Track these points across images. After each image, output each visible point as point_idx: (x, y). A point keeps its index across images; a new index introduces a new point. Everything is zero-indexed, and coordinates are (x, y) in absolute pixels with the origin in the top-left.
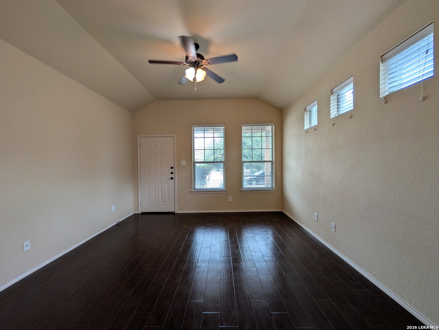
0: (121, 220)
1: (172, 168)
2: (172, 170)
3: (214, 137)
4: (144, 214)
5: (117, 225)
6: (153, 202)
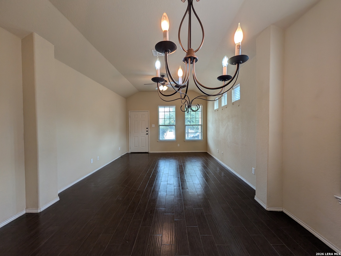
0: (123, 155)
1: (147, 128)
3: (170, 112)
4: (132, 153)
5: (121, 157)
6: (137, 147)
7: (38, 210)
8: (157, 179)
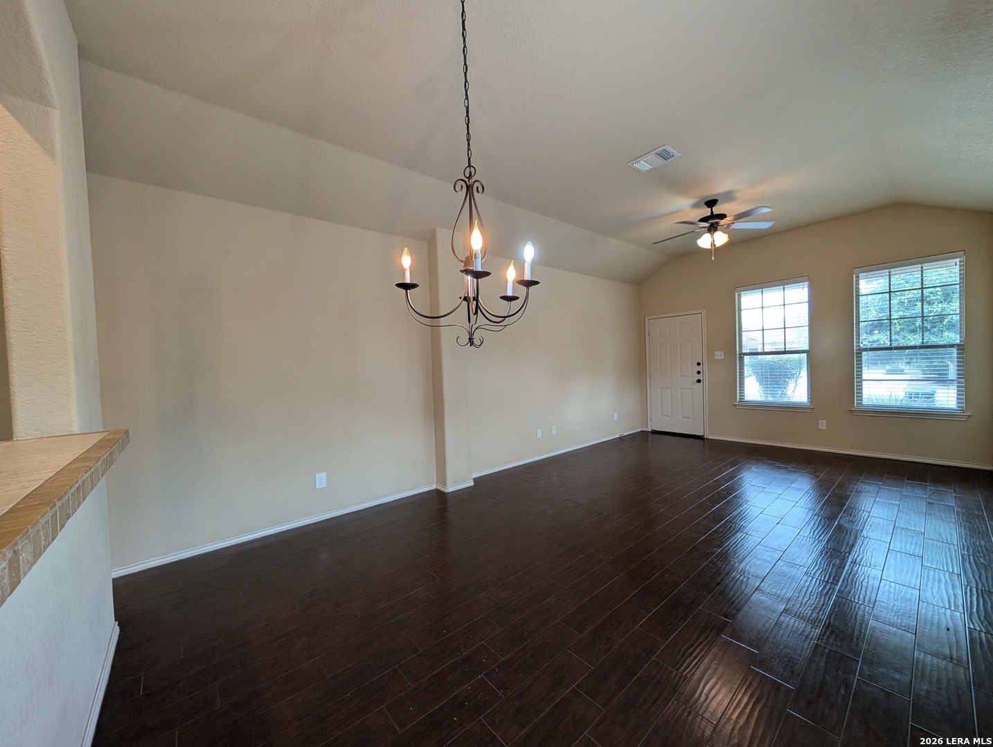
0: (626, 434)
1: (699, 364)
2: (699, 368)
4: (654, 432)
5: (620, 438)
6: (668, 416)
7: (446, 488)
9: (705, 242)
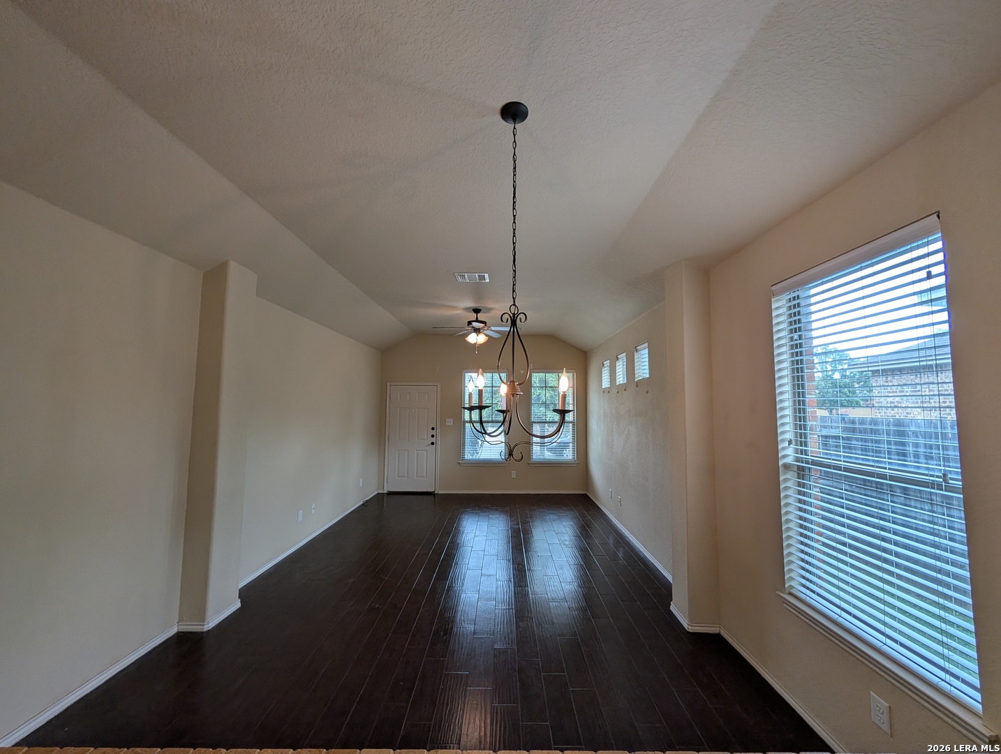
0: (368, 499)
1: (433, 429)
2: (434, 432)
3: (492, 387)
4: (390, 493)
6: (404, 477)
7: (204, 625)
8: (456, 564)
9: (473, 338)
